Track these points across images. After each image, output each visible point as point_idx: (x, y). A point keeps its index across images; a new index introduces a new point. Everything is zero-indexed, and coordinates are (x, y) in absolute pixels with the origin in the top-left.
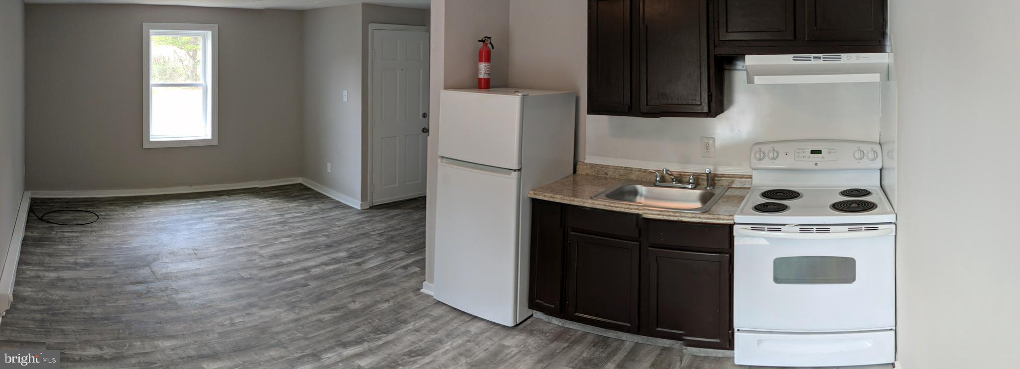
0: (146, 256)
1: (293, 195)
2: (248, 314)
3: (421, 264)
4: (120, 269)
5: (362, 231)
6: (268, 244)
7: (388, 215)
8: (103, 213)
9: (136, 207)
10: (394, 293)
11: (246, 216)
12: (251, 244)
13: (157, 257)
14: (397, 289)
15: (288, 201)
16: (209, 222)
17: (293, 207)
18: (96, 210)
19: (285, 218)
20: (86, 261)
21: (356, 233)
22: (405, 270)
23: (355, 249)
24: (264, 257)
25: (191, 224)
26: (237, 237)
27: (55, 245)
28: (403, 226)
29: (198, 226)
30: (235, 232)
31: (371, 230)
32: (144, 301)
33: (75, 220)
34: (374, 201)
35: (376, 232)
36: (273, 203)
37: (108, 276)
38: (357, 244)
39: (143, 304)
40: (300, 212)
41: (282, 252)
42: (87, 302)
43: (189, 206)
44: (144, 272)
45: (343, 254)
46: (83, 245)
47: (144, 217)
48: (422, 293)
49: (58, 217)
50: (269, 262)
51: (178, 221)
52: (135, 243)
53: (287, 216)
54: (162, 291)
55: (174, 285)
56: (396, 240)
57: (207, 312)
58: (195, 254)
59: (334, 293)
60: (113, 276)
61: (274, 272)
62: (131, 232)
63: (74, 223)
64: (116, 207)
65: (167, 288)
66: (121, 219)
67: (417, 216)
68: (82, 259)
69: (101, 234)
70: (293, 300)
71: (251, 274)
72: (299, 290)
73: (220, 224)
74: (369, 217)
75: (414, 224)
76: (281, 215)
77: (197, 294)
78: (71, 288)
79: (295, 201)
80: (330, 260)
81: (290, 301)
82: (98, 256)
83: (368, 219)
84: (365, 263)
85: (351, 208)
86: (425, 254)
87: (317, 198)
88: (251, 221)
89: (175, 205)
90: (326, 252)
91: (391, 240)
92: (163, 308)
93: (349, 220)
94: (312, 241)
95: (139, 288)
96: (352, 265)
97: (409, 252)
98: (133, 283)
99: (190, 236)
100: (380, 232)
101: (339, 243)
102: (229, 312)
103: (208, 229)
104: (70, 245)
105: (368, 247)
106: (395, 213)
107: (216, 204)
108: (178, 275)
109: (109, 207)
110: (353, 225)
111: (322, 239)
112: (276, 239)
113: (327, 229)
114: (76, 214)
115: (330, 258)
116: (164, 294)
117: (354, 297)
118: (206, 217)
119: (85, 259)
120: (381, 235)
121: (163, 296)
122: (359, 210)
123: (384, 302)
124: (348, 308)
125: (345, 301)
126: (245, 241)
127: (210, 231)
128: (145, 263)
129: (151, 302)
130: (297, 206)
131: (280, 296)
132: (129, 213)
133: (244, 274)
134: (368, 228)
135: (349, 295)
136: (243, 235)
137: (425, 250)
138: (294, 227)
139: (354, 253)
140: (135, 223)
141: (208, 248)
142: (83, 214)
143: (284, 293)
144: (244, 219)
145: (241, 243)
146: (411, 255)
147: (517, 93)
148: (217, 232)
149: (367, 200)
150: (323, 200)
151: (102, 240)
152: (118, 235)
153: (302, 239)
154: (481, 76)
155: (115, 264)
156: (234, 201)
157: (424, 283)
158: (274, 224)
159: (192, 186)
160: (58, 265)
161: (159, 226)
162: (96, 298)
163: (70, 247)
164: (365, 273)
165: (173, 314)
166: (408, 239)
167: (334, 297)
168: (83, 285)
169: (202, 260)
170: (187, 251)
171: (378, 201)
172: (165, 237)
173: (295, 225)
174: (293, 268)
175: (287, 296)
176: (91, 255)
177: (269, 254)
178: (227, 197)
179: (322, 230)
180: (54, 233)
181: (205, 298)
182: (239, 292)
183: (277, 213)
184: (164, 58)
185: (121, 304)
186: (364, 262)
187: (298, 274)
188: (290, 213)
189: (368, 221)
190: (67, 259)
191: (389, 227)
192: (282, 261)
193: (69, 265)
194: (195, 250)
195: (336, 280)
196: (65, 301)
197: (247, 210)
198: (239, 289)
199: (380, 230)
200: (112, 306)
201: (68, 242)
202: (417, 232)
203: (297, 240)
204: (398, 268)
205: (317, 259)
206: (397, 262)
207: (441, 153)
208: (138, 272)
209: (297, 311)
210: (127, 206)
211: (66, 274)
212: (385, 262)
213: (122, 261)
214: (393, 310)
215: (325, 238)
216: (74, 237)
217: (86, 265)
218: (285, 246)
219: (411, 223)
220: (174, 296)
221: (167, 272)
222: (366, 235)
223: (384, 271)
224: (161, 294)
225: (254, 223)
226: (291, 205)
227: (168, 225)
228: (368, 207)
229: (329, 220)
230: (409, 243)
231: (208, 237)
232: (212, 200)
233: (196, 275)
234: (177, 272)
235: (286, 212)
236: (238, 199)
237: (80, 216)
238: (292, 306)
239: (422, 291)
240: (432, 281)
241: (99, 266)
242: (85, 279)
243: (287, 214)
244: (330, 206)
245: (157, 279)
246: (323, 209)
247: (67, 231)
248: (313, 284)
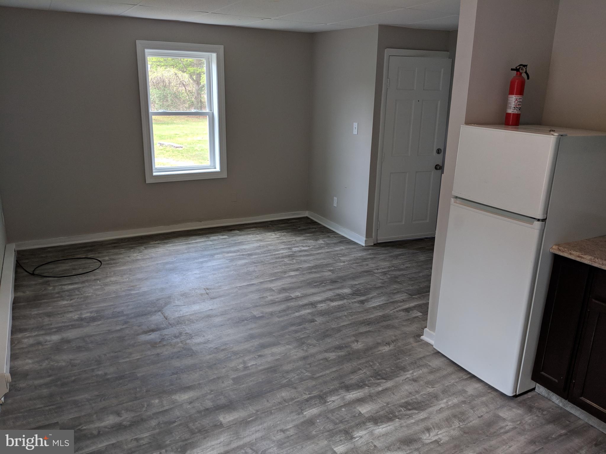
0: (157, 300)
1: (299, 229)
2: (260, 356)
3: (424, 309)
4: (131, 318)
5: (366, 268)
6: (277, 277)
7: (392, 254)
8: (107, 258)
9: (143, 248)
10: (395, 336)
11: (258, 251)
12: (262, 281)
13: (168, 300)
14: (398, 332)
15: (295, 235)
16: (220, 259)
17: (301, 240)
18: (97, 255)
19: (292, 252)
20: (92, 315)
21: (360, 269)
22: (407, 313)
23: (358, 286)
24: (274, 291)
25: (202, 263)
26: (248, 273)
27: (55, 301)
28: (407, 267)
29: (210, 264)
30: (247, 268)
31: (375, 268)
32: (158, 351)
33: (74, 269)
34: (378, 238)
35: (379, 271)
36: (281, 236)
37: (118, 328)
38: (361, 281)
39: (158, 354)
40: (306, 246)
41: (291, 285)
42: (99, 362)
43: (199, 242)
44: (157, 318)
45: (347, 291)
46: (87, 297)
47: (152, 258)
48: (422, 340)
49: (54, 268)
50: (278, 296)
51: (188, 259)
52: (145, 287)
53: (294, 249)
54: (176, 337)
55: (188, 329)
56: (399, 280)
57: (221, 356)
58: (207, 294)
59: (339, 330)
60: (124, 327)
61: (283, 306)
62: (140, 276)
63: (74, 273)
64: (121, 250)
65: (181, 334)
66: (128, 262)
67: (422, 257)
68: (87, 312)
69: (106, 281)
70: (302, 336)
71: (262, 313)
72: (307, 325)
73: (232, 260)
74: (373, 254)
75: (419, 266)
76: (289, 248)
77: (210, 337)
78: (79, 349)
79: (302, 234)
80: (335, 296)
81: (299, 337)
82: (106, 306)
83: (372, 256)
84: (368, 302)
85: (355, 243)
86: (429, 299)
87: (323, 232)
88: (263, 257)
89: (184, 243)
90: (331, 287)
91: (394, 280)
92: (178, 356)
93: (353, 256)
94: (318, 275)
95: (153, 336)
96: (355, 302)
97: (412, 295)
98: (145, 332)
99: (201, 275)
100: (383, 270)
101: (343, 279)
102: (242, 355)
103: (219, 267)
104: (71, 300)
105: (371, 285)
106: (399, 253)
107: (227, 240)
108: (191, 318)
109: (112, 251)
110: (357, 261)
111: (327, 274)
112: (285, 272)
113: (332, 264)
114: (74, 263)
115: (335, 294)
116: (178, 340)
117: (358, 336)
118: (217, 254)
119: (91, 312)
120: (385, 273)
121: (178, 343)
122: (363, 246)
123: (385, 345)
124: (352, 348)
125: (349, 340)
126: (257, 277)
127: (222, 268)
128: (156, 308)
129: (166, 351)
130: (304, 240)
131: (290, 332)
132: (135, 255)
133: (256, 313)
134: (371, 265)
135: (353, 333)
136: (254, 271)
137: (429, 295)
138: (301, 261)
139: (358, 290)
140: (143, 265)
141: (220, 286)
142: (83, 261)
143: (293, 328)
144: (255, 254)
145: (253, 279)
146: (414, 298)
147: (552, 133)
148: (229, 270)
149: (372, 238)
150: (329, 234)
151: (107, 289)
152: (125, 280)
153: (310, 273)
154: (510, 111)
155: (125, 313)
156: (246, 236)
157: (426, 329)
158: (283, 257)
159: (201, 222)
160: (60, 325)
161: (168, 266)
162: (108, 355)
163: (72, 301)
164: (368, 312)
165: (188, 361)
166: (412, 281)
167: (337, 335)
168: (92, 342)
169: (215, 300)
170: (199, 292)
171: (382, 239)
172: (176, 278)
173: (302, 258)
174: (301, 303)
175: (296, 332)
176: (98, 307)
177: (279, 287)
178: (238, 232)
179: (327, 265)
180: (51, 288)
181: (219, 341)
182: (251, 332)
183: (286, 247)
184: (163, 81)
185: (135, 358)
186: (367, 300)
187: (305, 309)
188: (298, 247)
189: (372, 259)
190: (71, 316)
191: (393, 266)
192: (291, 295)
193: (73, 323)
194: (208, 289)
195: (340, 317)
196: (74, 365)
197: (258, 245)
198: (251, 329)
199: (384, 268)
200: (126, 362)
201: (68, 296)
202: (421, 274)
203: (303, 274)
204: (400, 311)
205: (322, 294)
206: (399, 304)
207: (455, 193)
208: (150, 319)
209: (305, 348)
210: (132, 248)
211: (70, 334)
212: (388, 302)
213: (133, 309)
214: (393, 355)
215: (330, 273)
216: (76, 289)
217: (93, 319)
218: (294, 280)
219: (415, 264)
220: (188, 341)
221: (179, 316)
222: (369, 272)
223: (386, 312)
224: (175, 340)
225: (265, 258)
226: (298, 239)
227: (178, 264)
228: (373, 244)
229: (334, 255)
230: (412, 285)
231: (220, 275)
232: (223, 235)
233: (209, 316)
234: (190, 315)
235: (293, 246)
236: (249, 234)
237: (79, 265)
238: (301, 342)
239: (422, 337)
240: (433, 328)
241: (108, 318)
242: (94, 335)
243: (294, 247)
244: (335, 241)
245: (171, 324)
246: (328, 244)
247: (67, 283)
248: (319, 320)
